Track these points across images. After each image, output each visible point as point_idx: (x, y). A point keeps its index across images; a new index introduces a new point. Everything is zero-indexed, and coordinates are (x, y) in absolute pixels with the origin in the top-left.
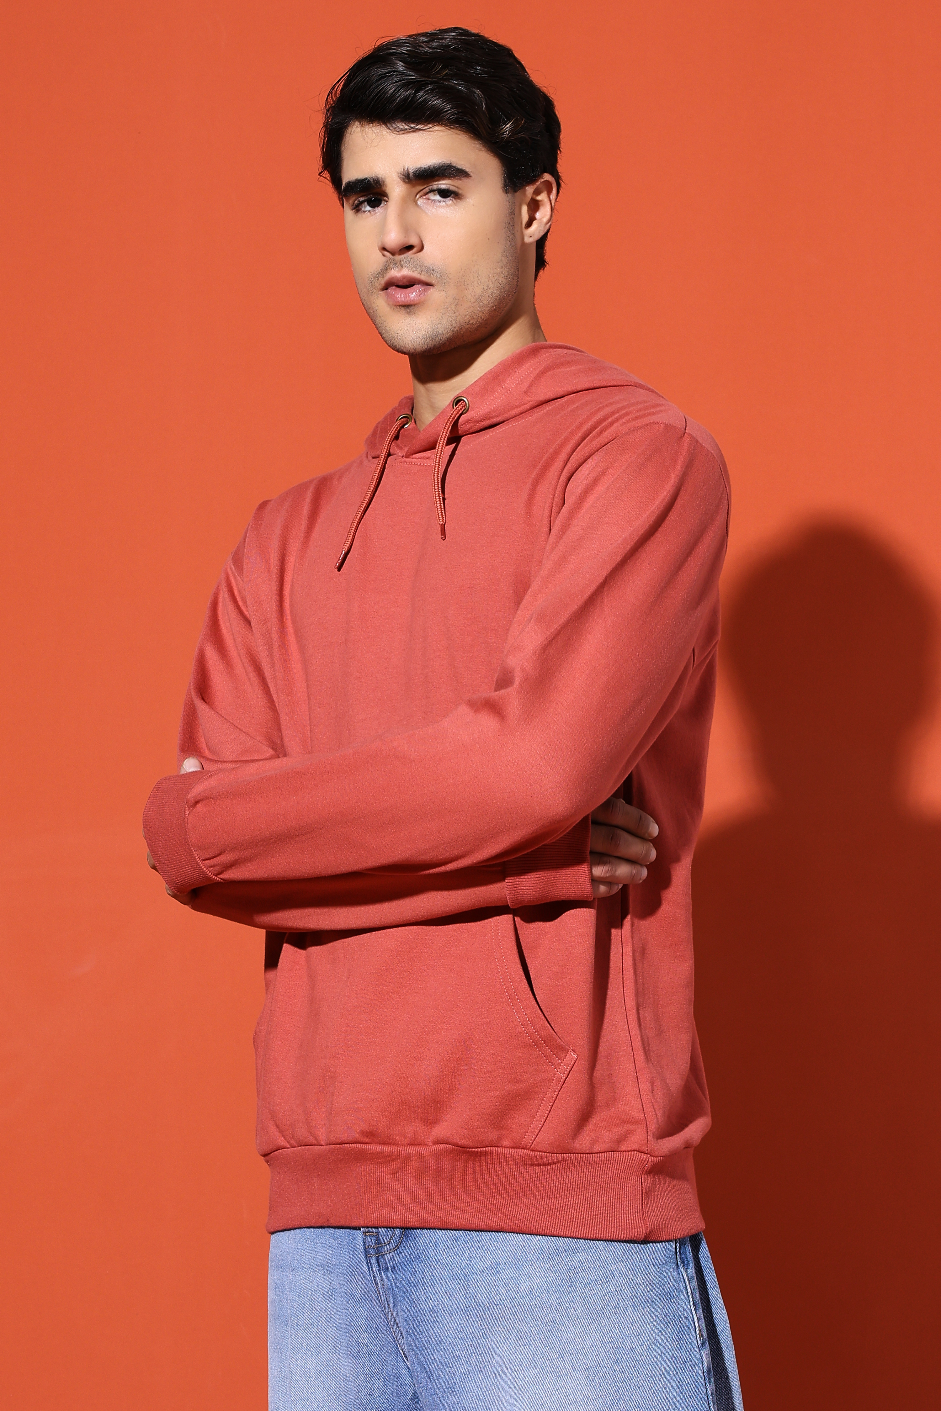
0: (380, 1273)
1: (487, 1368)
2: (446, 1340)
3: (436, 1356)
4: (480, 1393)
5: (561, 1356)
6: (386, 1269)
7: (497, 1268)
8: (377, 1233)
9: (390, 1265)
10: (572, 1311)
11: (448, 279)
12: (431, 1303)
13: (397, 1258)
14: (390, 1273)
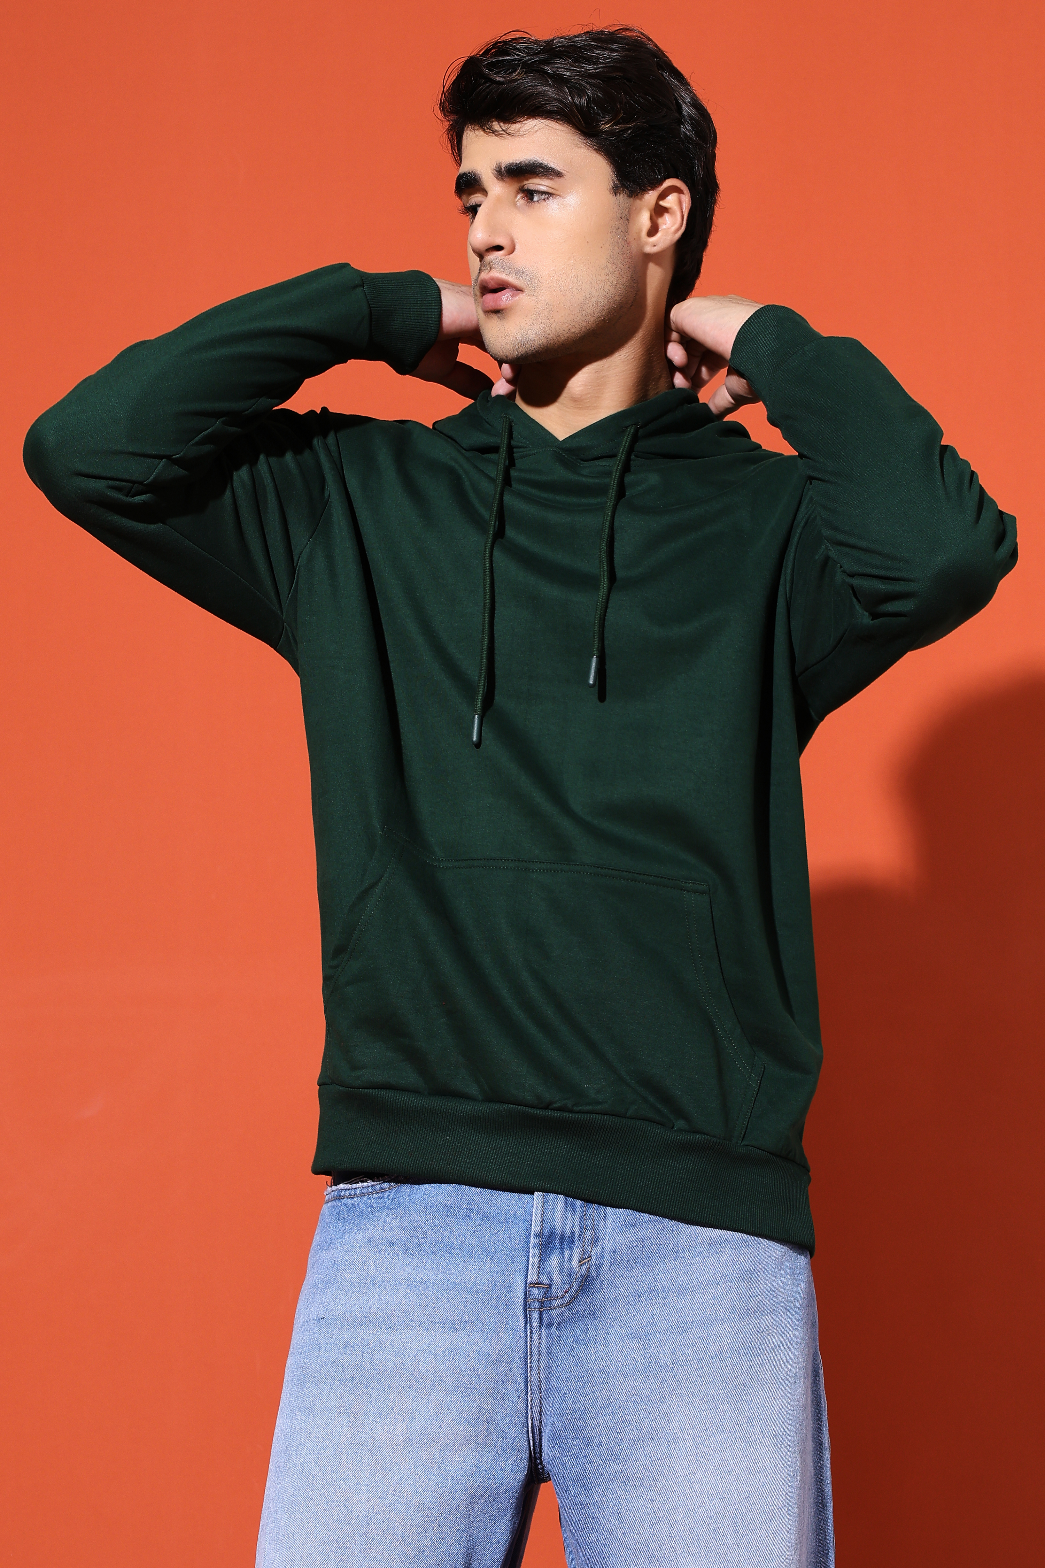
0: (540, 1330)
1: (660, 1435)
2: (616, 1404)
3: (600, 1420)
4: (648, 1463)
5: (749, 1421)
6: (549, 1325)
7: (683, 1327)
8: (549, 1285)
9: (556, 1321)
10: (761, 1375)
11: (539, 284)
12: (603, 1363)
13: (567, 1314)
14: (553, 1329)
